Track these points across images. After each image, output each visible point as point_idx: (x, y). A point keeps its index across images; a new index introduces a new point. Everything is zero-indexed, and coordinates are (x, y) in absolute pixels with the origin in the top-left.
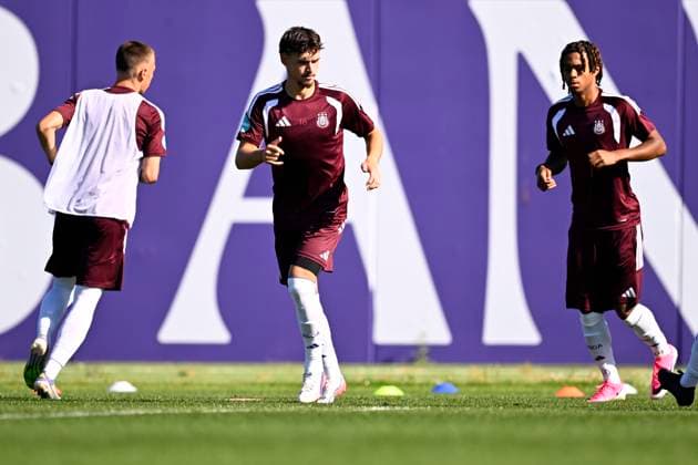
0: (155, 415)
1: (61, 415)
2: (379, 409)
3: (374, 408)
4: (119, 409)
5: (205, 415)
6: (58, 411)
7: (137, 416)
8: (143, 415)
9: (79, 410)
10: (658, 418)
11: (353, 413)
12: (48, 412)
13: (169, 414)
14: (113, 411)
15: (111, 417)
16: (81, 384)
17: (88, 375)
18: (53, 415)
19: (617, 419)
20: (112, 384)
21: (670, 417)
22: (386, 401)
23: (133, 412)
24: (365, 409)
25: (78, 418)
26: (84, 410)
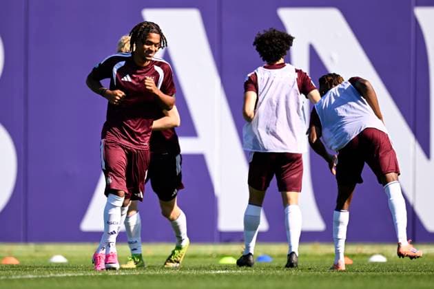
0: (79, 277)
1: (19, 277)
2: (222, 272)
3: (219, 272)
4: (55, 273)
5: (110, 276)
6: (17, 274)
7: (67, 277)
8: (71, 277)
9: (30, 274)
10: (400, 276)
11: (205, 275)
12: (10, 275)
13: (88, 276)
14: (52, 275)
15: (51, 278)
16: (32, 257)
17: (36, 251)
18: (13, 277)
19: (374, 277)
20: (51, 257)
21: (407, 276)
22: (227, 267)
23: (65, 275)
24: (213, 272)
25: (29, 279)
26: (34, 274)
